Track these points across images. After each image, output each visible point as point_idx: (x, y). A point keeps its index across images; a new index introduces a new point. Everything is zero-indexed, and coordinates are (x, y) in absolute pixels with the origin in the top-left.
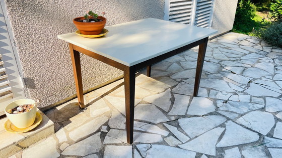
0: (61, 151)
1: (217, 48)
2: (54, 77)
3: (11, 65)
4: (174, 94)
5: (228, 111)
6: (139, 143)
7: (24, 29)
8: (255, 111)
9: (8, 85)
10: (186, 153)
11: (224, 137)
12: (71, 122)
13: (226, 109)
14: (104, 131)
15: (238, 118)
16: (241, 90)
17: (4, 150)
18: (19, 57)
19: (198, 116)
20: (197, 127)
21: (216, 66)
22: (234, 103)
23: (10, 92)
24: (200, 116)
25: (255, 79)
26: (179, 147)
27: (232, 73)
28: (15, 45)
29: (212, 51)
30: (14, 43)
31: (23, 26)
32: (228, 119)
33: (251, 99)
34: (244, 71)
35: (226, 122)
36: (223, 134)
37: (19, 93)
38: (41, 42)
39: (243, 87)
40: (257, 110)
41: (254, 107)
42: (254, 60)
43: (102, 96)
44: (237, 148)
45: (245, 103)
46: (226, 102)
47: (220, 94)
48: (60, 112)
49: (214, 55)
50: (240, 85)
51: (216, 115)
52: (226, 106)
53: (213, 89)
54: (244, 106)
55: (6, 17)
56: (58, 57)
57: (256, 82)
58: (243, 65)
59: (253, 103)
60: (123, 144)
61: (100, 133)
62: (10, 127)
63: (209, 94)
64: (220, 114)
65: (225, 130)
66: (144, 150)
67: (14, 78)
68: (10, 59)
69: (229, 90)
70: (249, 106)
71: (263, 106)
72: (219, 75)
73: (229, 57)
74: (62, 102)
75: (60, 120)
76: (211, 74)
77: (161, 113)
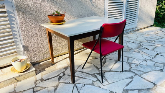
0: (37, 84)
1: (141, 35)
2: (39, 46)
3: (17, 38)
4: (106, 59)
5: (138, 70)
6: (78, 83)
7: (24, 20)
8: (155, 71)
9: (15, 49)
10: (104, 91)
11: (131, 84)
12: (45, 70)
13: (136, 69)
14: (61, 76)
15: (143, 74)
16: (149, 59)
17: (8, 81)
18: (21, 34)
19: (117, 72)
20: (115, 78)
21: (137, 45)
22: (143, 66)
23: (16, 52)
24: (119, 72)
25: (161, 53)
26: (101, 88)
27: (147, 49)
28: (19, 28)
29: (137, 37)
30: (19, 27)
31: (24, 19)
32: (136, 74)
33: (155, 64)
34: (155, 48)
35: (134, 76)
36: (130, 82)
37: (20, 53)
38: (33, 27)
39: (152, 57)
40: (157, 70)
41: (155, 69)
42: (163, 42)
43: (65, 59)
44: (137, 91)
45: (150, 66)
46: (138, 65)
47: (135, 60)
48: (41, 65)
49: (138, 39)
50: (149, 56)
51: (129, 72)
52: (137, 67)
53: (131, 58)
54: (149, 68)
55: (15, 14)
56: (42, 36)
57: (161, 54)
58: (155, 45)
59: (156, 66)
60: (69, 83)
61: (59, 77)
62: (14, 70)
63: (128, 60)
64: (132, 72)
65: (132, 80)
66: (80, 87)
67: (18, 45)
68: (16, 35)
69: (142, 58)
70: (152, 68)
71: (162, 69)
72: (138, 50)
73: (146, 40)
74: (44, 60)
75: (41, 69)
76: (133, 49)
77: (95, 69)
